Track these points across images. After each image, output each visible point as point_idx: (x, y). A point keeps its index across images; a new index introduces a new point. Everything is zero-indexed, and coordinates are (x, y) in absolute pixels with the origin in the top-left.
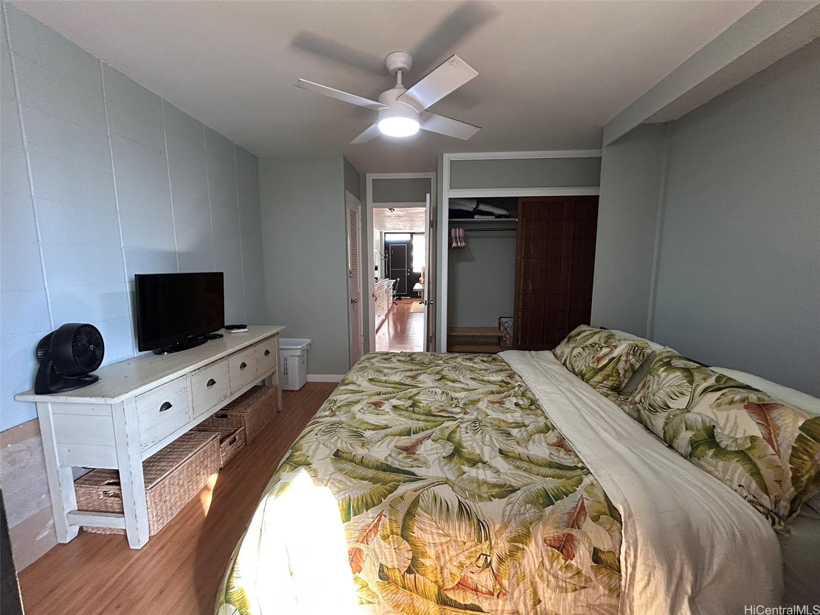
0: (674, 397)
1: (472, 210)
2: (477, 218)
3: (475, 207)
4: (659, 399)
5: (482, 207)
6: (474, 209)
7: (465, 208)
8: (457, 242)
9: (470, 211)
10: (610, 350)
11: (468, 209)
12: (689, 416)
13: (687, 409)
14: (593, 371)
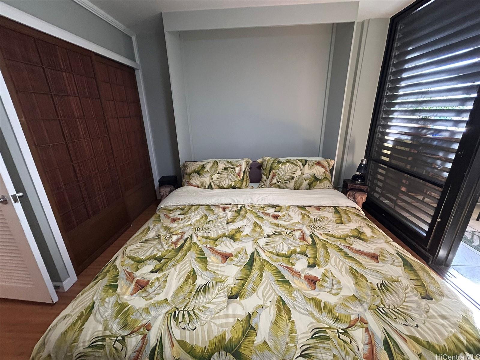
0: (294, 172)
4: (288, 176)
10: (239, 168)
12: (304, 176)
13: (302, 174)
14: (240, 182)
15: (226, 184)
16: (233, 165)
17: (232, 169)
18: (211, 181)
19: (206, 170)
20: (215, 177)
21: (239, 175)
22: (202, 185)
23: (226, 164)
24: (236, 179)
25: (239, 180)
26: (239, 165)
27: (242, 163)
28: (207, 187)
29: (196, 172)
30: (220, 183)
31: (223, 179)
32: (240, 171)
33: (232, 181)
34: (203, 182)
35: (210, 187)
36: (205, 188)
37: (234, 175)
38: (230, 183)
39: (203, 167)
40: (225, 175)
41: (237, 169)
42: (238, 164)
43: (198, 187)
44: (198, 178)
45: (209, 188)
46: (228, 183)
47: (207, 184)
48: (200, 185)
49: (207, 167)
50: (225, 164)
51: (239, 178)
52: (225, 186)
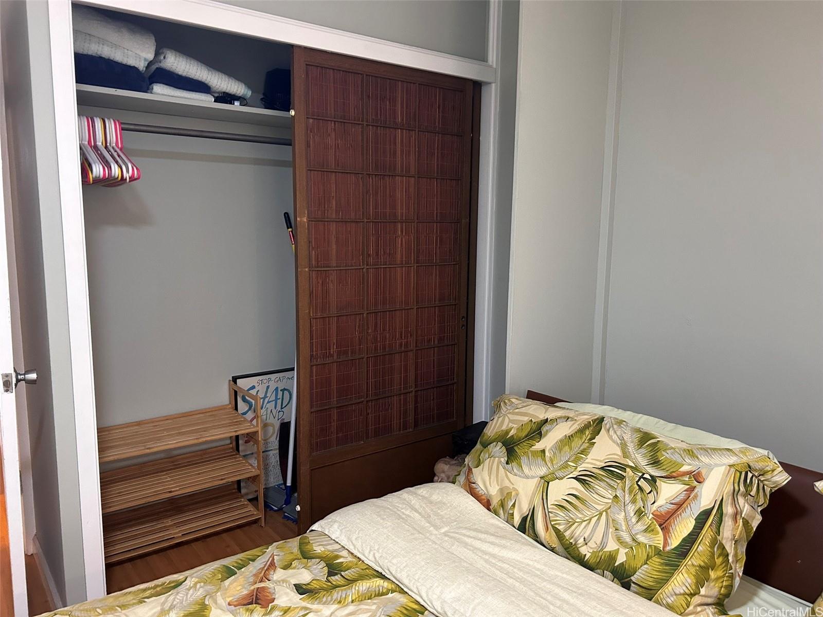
1: (141, 66)
2: (161, 92)
3: (150, 56)
5: (176, 63)
6: (150, 63)
7: (118, 56)
8: (106, 164)
9: (134, 69)
10: (684, 487)
11: (131, 62)
14: (656, 560)
15: (592, 544)
16: (655, 463)
17: (642, 483)
18: (537, 501)
19: (538, 446)
20: (560, 490)
21: (665, 521)
22: (502, 504)
23: (631, 448)
24: (641, 538)
25: (658, 553)
26: (689, 473)
27: (710, 468)
28: (517, 520)
29: (504, 444)
30: (570, 524)
31: (588, 513)
32: (679, 506)
33: (619, 540)
34: (509, 494)
35: (526, 526)
36: (509, 519)
37: (640, 513)
38: (612, 546)
39: (537, 431)
40: (601, 495)
41: (669, 491)
42: (685, 468)
43: (487, 505)
44: (501, 467)
45: (522, 528)
46: (603, 544)
47: (520, 509)
48: (495, 502)
49: (550, 435)
50: (623, 446)
51: (658, 540)
52: (584, 550)
